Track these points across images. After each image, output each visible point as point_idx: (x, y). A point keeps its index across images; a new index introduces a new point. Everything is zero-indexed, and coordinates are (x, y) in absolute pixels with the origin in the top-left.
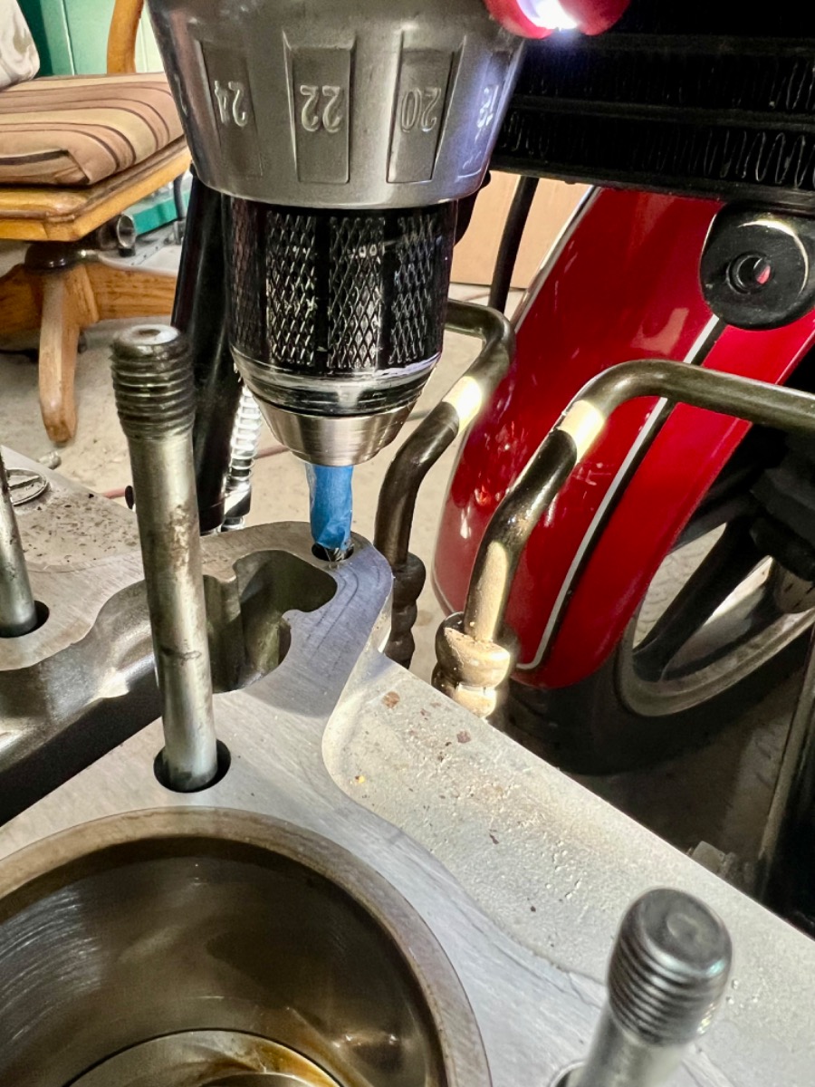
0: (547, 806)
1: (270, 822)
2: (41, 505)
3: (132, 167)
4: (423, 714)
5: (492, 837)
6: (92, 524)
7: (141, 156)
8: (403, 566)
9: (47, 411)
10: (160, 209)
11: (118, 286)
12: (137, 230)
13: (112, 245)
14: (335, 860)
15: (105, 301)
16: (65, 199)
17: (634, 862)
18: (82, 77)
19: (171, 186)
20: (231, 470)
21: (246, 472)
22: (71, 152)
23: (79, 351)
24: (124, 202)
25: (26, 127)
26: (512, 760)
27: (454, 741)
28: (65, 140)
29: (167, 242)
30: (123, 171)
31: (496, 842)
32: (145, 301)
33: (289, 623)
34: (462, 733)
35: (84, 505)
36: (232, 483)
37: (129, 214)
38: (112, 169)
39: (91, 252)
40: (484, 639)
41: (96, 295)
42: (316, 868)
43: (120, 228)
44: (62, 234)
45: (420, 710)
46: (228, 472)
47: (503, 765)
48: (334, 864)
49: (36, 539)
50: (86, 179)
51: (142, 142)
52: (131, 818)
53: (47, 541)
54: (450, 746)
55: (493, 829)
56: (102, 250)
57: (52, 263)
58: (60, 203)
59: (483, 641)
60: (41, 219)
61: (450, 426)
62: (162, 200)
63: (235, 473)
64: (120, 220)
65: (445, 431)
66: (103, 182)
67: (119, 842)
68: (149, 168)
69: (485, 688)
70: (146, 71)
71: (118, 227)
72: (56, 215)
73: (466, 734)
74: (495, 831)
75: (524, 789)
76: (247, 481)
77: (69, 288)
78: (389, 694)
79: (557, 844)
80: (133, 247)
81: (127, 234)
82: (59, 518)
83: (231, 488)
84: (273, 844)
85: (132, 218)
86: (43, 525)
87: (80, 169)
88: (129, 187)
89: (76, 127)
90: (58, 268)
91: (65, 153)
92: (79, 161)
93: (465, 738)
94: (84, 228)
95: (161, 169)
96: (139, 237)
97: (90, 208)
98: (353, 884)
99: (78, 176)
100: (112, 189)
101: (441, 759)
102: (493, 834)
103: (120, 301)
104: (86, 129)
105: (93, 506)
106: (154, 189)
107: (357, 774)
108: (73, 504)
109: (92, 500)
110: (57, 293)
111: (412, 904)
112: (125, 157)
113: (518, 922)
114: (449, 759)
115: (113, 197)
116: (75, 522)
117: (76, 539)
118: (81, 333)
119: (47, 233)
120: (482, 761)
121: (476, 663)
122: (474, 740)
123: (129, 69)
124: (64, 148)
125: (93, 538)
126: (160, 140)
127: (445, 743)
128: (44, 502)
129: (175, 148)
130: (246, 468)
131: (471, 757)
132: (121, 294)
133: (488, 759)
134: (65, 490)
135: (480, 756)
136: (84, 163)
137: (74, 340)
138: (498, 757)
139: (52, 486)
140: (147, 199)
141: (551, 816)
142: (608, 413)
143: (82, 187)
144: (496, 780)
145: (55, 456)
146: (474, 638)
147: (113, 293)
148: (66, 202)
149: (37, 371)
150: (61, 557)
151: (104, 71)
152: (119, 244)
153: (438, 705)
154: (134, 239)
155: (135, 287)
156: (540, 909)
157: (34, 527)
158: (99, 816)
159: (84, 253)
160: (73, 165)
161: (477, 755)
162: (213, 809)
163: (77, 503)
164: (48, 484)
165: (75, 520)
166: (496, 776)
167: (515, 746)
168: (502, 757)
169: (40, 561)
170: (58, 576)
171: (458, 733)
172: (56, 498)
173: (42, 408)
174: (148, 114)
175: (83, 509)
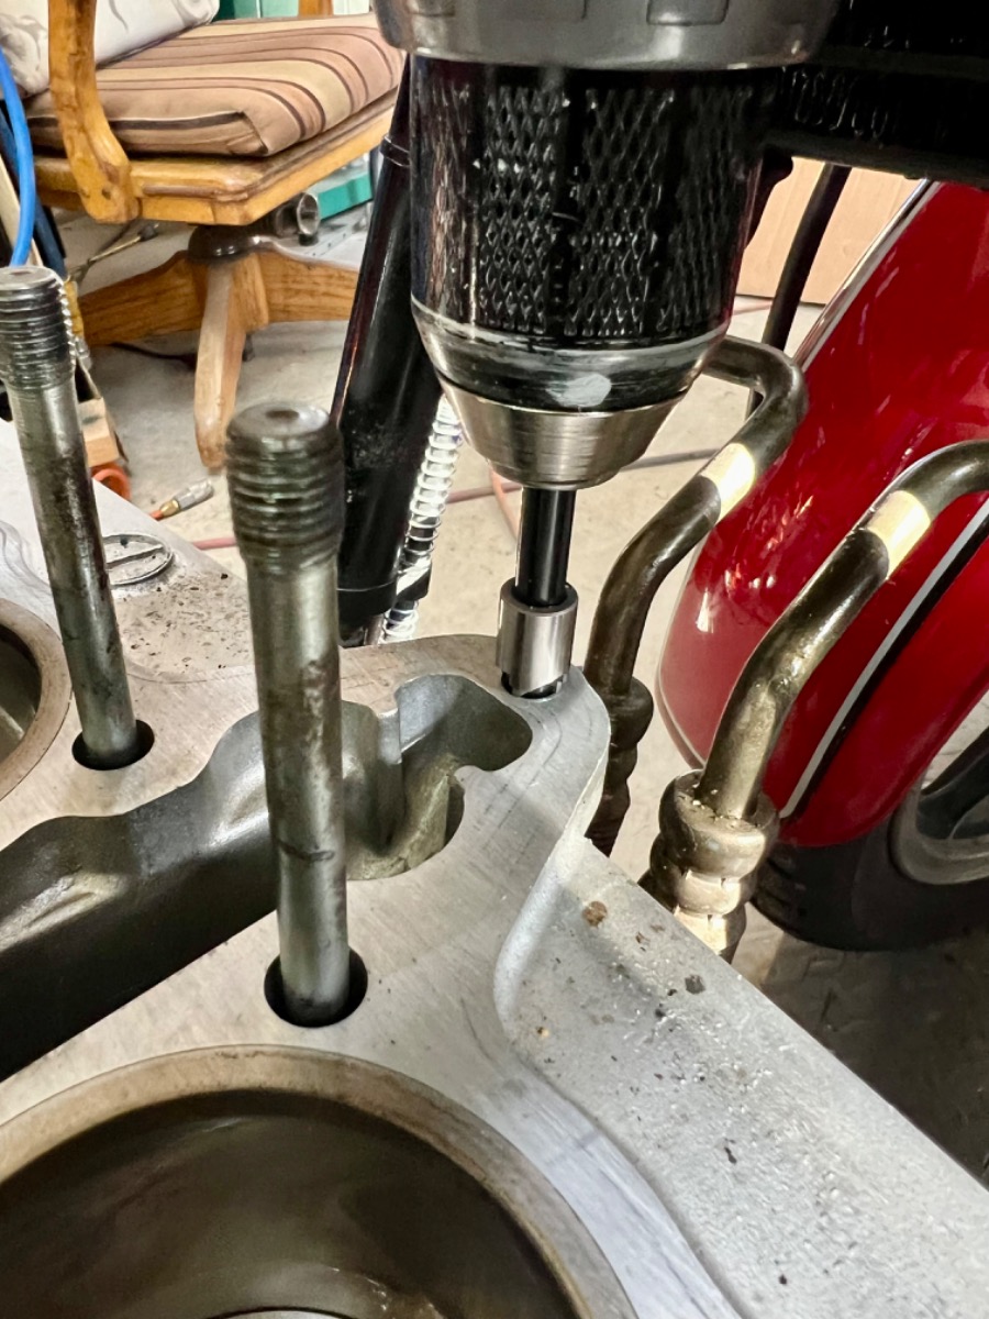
0: (812, 1111)
1: (413, 1088)
2: (162, 586)
3: (321, 135)
4: (639, 940)
5: (728, 1151)
6: (222, 616)
7: (331, 121)
8: (622, 698)
9: (203, 432)
10: (351, 186)
11: (294, 282)
12: (322, 213)
13: (290, 231)
14: (498, 1161)
15: (279, 299)
16: (238, 173)
17: (943, 1224)
18: (269, 20)
19: (366, 158)
20: (407, 541)
21: (426, 546)
22: (248, 114)
23: (245, 357)
24: (308, 179)
25: (195, 83)
26: (763, 1030)
27: (681, 987)
28: (240, 99)
29: (357, 228)
30: (308, 139)
31: (732, 1160)
32: (326, 301)
33: (463, 784)
34: (693, 977)
35: (215, 588)
36: (409, 558)
37: (312, 192)
38: (296, 138)
39: (265, 239)
40: (729, 814)
41: (269, 292)
42: (473, 1171)
43: (302, 209)
44: (232, 217)
45: (634, 935)
46: (404, 543)
47: (751, 1036)
48: (497, 1168)
49: (150, 631)
50: (264, 149)
51: (334, 102)
52: (229, 1057)
53: (163, 635)
54: (674, 995)
55: (729, 1138)
56: (279, 237)
57: (219, 251)
58: (231, 178)
59: (727, 817)
60: (209, 197)
61: (706, 512)
62: (354, 176)
63: (413, 544)
64: (302, 201)
65: (697, 519)
66: (285, 152)
67: (207, 1090)
68: (340, 136)
69: (723, 880)
70: (346, 13)
71: (298, 210)
72: (226, 192)
73: (699, 979)
74: (733, 1142)
75: (779, 1077)
76: (428, 555)
77: (236, 280)
78: (593, 904)
79: (824, 1177)
80: (316, 233)
81: (308, 217)
82: (181, 604)
83: (406, 563)
84: (414, 1124)
85: (316, 199)
86: (160, 613)
87: (258, 136)
88: (313, 161)
89: (257, 85)
90: (226, 256)
91: (240, 116)
92: (257, 126)
93: (697, 987)
94: (257, 209)
95: (358, 135)
96: (324, 221)
97: (268, 184)
98: (522, 1205)
99: (254, 146)
100: (295, 162)
101: (660, 1014)
102: (731, 1146)
103: (295, 301)
104: (268, 87)
105: (225, 591)
106: (346, 162)
107: (540, 1023)
108: (200, 587)
109: (225, 582)
110: (222, 288)
111: (604, 1251)
112: (312, 122)
113: (759, 1298)
114: (672, 1017)
115: (294, 172)
116: (201, 612)
117: (200, 636)
118: (249, 337)
119: (214, 213)
120: (719, 1025)
121: (714, 847)
122: (710, 991)
123: (325, 10)
124: (240, 110)
125: (221, 636)
126: (356, 99)
127: (667, 991)
128: (165, 580)
129: (374, 111)
130: (427, 539)
131: (704, 1018)
132: (298, 292)
133: (729, 1025)
134: (193, 564)
135: (717, 1018)
136: (262, 129)
137: (239, 345)
138: (743, 1021)
139: (177, 559)
140: (337, 173)
141: (817, 1130)
142: (937, 512)
143: (258, 158)
144: (739, 1058)
145: (208, 486)
146: (715, 811)
147: (287, 290)
148: (239, 177)
149: (193, 383)
150: (178, 660)
151: (295, 12)
152: (298, 229)
153: (661, 928)
154: (317, 224)
155: (315, 283)
156: (793, 1282)
157: (149, 615)
158: (186, 1048)
159: (256, 240)
160: (251, 131)
161: (712, 1015)
162: (336, 1058)
163: (206, 585)
164: (173, 557)
165: (201, 608)
166: (739, 1052)
167: (768, 1007)
168: (749, 1021)
169: (149, 665)
170: (171, 687)
171: (688, 976)
172: (182, 577)
173: (197, 428)
174: (344, 67)
175: (212, 593)
